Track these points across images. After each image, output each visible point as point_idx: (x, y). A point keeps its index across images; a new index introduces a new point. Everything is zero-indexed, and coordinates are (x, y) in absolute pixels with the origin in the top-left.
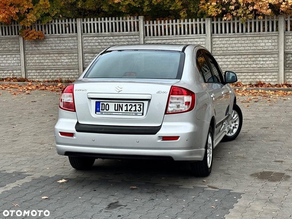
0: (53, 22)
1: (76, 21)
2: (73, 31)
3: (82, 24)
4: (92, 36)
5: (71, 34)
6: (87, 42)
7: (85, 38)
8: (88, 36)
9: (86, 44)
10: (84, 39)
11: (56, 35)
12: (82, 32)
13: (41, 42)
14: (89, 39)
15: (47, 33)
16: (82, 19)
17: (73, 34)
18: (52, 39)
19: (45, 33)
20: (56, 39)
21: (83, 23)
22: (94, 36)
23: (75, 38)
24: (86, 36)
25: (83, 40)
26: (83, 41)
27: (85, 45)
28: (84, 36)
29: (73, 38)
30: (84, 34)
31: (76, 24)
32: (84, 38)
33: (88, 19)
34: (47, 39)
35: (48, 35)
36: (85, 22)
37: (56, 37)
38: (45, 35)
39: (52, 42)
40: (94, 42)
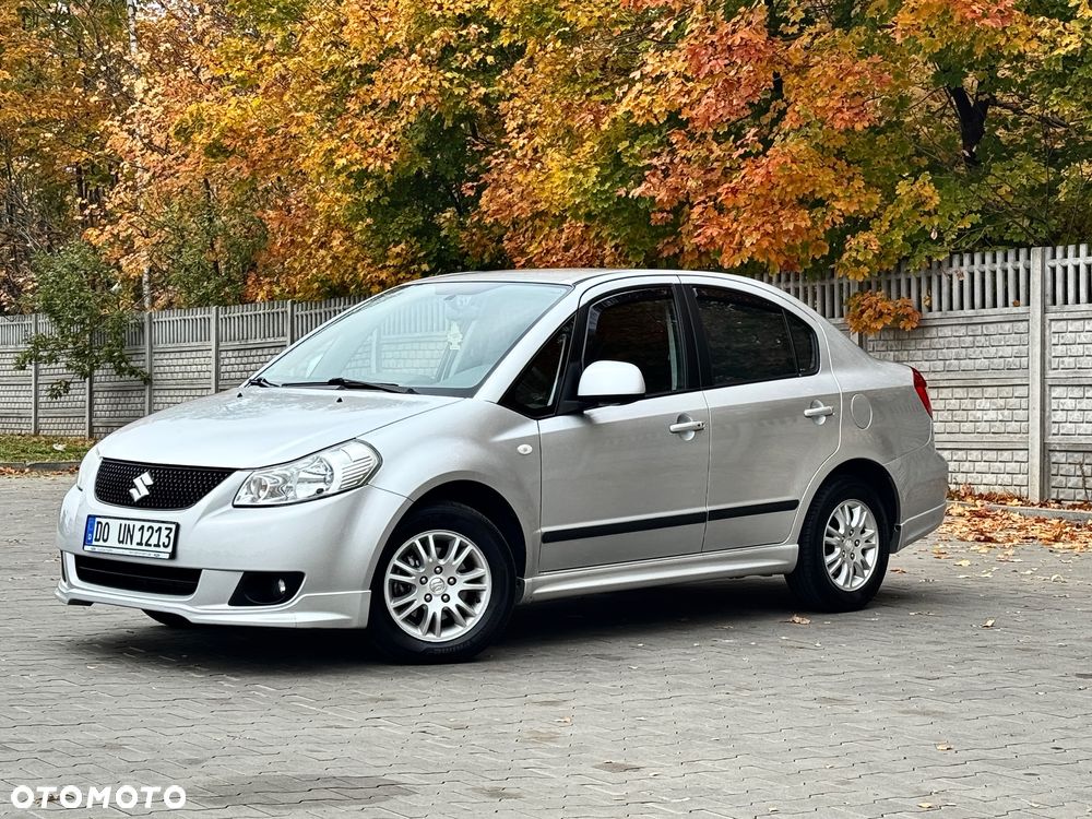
0: (956, 262)
1: (1029, 258)
2: (1018, 297)
3: (1048, 269)
4: (1079, 315)
5: (1012, 309)
6: (1062, 341)
7: (1056, 327)
8: (1065, 316)
9: (1059, 347)
10: (1053, 330)
11: (962, 313)
12: (1049, 301)
13: (913, 343)
14: (1070, 329)
15: (935, 306)
16: (1049, 249)
17: (1015, 310)
18: (947, 331)
19: (930, 309)
20: (962, 331)
21: (1052, 263)
22: (1085, 315)
23: (1022, 326)
24: (1058, 316)
25: (1047, 333)
26: (1047, 338)
27: (1053, 354)
28: (1053, 316)
29: (1015, 324)
30: (1054, 308)
31: (1028, 271)
32: (1053, 323)
33: (1071, 249)
34: (934, 332)
35: (938, 315)
36: (1058, 263)
37: (961, 321)
38: (929, 315)
39: (949, 342)
40: (1085, 340)
